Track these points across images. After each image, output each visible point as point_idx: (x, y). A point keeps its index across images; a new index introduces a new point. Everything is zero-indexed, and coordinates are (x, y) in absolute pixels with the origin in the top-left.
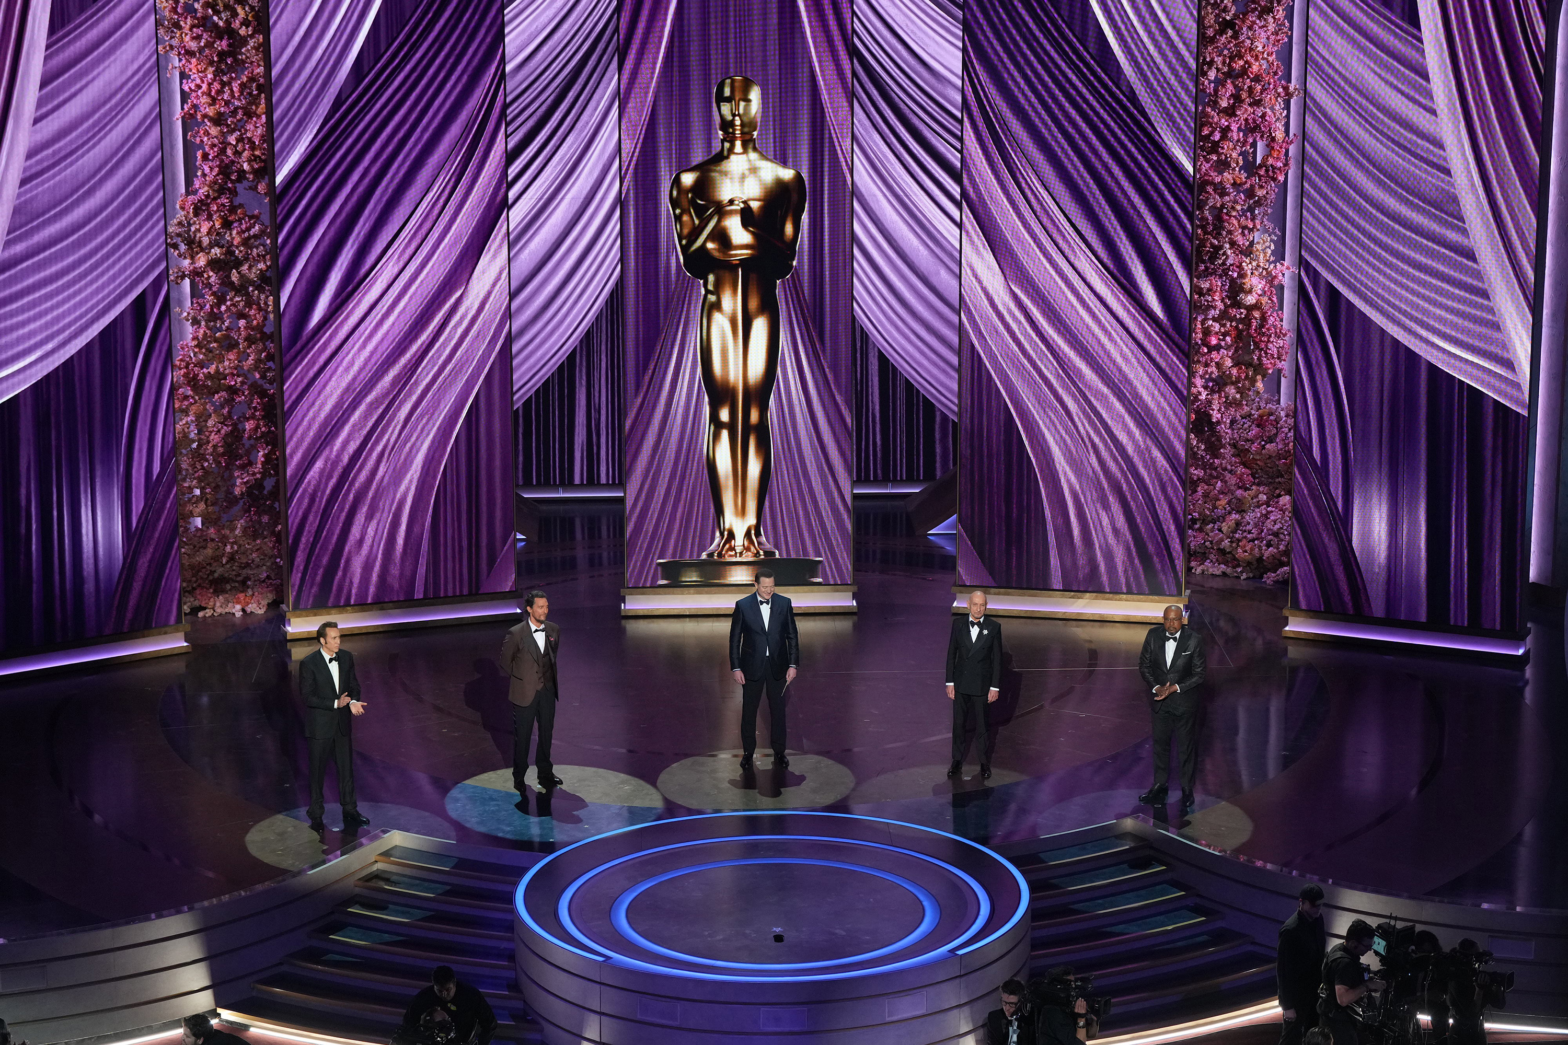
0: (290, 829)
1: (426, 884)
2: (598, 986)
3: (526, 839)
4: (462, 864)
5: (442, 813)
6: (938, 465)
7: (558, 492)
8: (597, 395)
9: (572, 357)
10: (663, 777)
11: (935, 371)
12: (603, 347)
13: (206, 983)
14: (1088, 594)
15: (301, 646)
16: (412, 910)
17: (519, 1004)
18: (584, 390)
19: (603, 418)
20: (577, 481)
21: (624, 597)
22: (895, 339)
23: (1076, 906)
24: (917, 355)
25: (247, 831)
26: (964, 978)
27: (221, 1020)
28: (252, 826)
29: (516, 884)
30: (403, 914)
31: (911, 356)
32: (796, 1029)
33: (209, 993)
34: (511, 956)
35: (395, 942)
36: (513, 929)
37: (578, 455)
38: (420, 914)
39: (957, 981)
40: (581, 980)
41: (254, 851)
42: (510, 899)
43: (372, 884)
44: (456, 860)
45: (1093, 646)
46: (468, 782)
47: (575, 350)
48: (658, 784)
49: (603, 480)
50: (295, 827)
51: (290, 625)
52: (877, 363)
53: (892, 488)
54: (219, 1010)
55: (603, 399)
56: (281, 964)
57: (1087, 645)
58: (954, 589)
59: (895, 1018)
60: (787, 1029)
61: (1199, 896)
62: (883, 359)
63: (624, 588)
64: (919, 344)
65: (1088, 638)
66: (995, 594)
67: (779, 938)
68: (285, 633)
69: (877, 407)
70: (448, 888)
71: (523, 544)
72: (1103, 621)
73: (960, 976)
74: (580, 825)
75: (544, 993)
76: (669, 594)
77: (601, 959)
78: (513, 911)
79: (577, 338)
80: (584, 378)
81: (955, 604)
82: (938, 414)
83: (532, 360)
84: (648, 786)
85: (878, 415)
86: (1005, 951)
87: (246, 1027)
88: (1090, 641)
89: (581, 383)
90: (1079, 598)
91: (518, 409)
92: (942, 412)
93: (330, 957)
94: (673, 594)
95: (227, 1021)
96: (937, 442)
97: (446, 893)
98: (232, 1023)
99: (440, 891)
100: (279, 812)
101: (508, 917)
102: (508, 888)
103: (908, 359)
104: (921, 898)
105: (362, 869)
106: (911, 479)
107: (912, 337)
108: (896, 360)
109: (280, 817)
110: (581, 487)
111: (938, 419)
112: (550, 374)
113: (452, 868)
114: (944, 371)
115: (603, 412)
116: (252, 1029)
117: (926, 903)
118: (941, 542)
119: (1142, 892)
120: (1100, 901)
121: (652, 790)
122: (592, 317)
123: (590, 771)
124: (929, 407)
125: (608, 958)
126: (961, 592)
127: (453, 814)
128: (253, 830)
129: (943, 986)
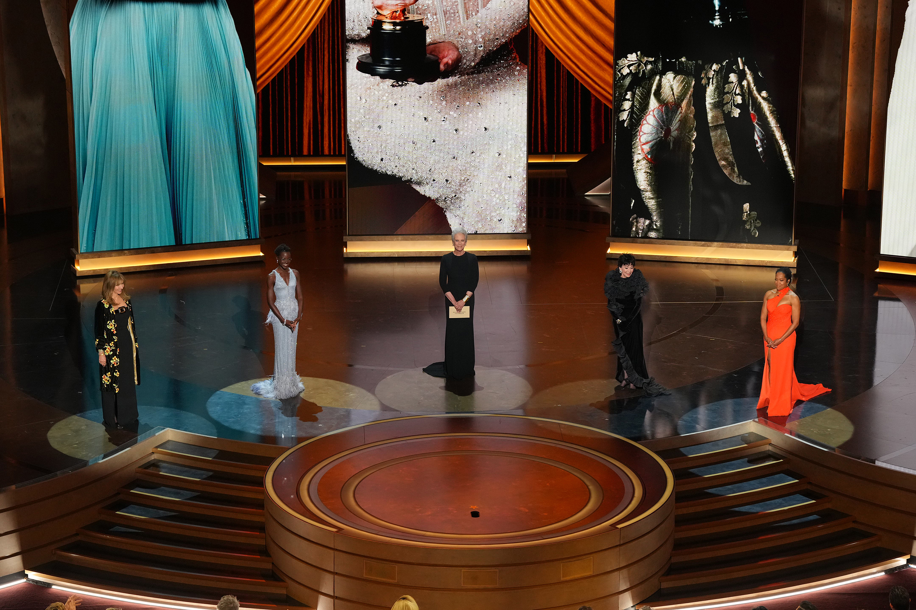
0: (83, 427)
1: (193, 470)
2: (332, 552)
3: (273, 435)
4: (222, 455)
5: (206, 415)
6: (593, 140)
7: (290, 161)
8: (321, 83)
9: (301, 52)
10: (379, 387)
11: (591, 65)
12: (326, 45)
13: (16, 550)
14: (716, 243)
15: (88, 283)
16: (182, 491)
17: (269, 566)
18: (310, 79)
19: (326, 102)
20: (305, 152)
21: (346, 242)
22: (559, 39)
23: (710, 491)
24: (577, 52)
25: (48, 429)
26: (622, 547)
27: (28, 580)
28: (53, 424)
29: (266, 471)
30: (176, 495)
31: (572, 53)
32: (490, 586)
33: (18, 559)
34: (261, 528)
35: (170, 516)
36: (263, 507)
37: (306, 131)
38: (189, 494)
39: (617, 549)
40: (319, 547)
41: (55, 444)
42: (261, 483)
43: (151, 470)
44: (218, 452)
45: (719, 285)
46: (224, 390)
47: (303, 47)
48: (376, 392)
49: (326, 152)
50: (87, 425)
51: (78, 264)
52: (544, 59)
53: (556, 158)
54: (27, 572)
55: (326, 86)
56: (77, 534)
57: (715, 284)
58: (608, 239)
59: (568, 578)
60: (482, 586)
61: (810, 483)
62: (549, 55)
63: (346, 235)
64: (579, 43)
65: (715, 278)
66: (641, 243)
67: (475, 514)
68: (75, 271)
69: (544, 94)
70: (211, 473)
71: (264, 202)
72: (728, 265)
73: (620, 545)
74: (315, 424)
75: (289, 557)
76: (381, 240)
77: (334, 530)
78: (265, 492)
79: (305, 37)
80: (311, 69)
81: (609, 251)
82: (593, 99)
83: (269, 55)
84: (369, 394)
85: (545, 100)
86: (655, 525)
87: (49, 585)
88: (717, 280)
89: (308, 74)
90: (708, 246)
91: (259, 93)
92: (596, 98)
93: (117, 528)
94: (385, 240)
95: (33, 581)
96: (592, 122)
97: (210, 478)
98: (37, 582)
99: (204, 476)
100: (75, 414)
101: (260, 497)
102: (258, 474)
103: (569, 55)
104: (588, 483)
105: (142, 458)
106: (571, 152)
107: (573, 37)
108: (559, 56)
109: (75, 417)
110: (309, 156)
111: (593, 104)
112: (283, 66)
113: (214, 458)
114: (598, 65)
115: (326, 97)
116: (53, 587)
117: (591, 487)
118: (595, 201)
119: (764, 480)
120: (729, 487)
121: (371, 397)
122: (317, 20)
123: (322, 381)
124: (586, 93)
125: (340, 529)
126: (613, 242)
127: (214, 416)
128: (53, 428)
129: (607, 552)
